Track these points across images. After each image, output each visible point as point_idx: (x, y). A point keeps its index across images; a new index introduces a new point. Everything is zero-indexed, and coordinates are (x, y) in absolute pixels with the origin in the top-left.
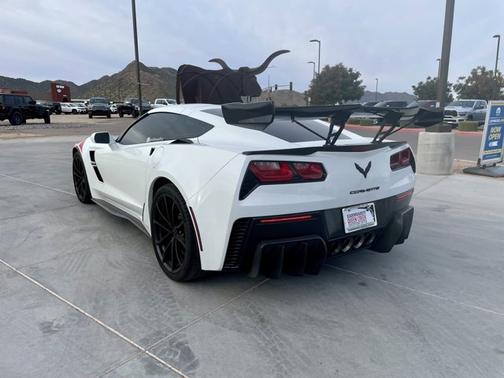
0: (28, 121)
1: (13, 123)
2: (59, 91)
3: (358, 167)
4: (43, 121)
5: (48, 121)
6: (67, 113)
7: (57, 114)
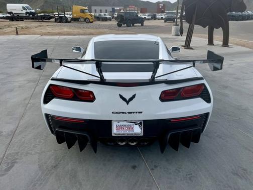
0: (135, 25)
1: (128, 26)
2: (161, 7)
3: (121, 97)
4: (140, 24)
5: (142, 25)
6: (159, 19)
7: (155, 20)
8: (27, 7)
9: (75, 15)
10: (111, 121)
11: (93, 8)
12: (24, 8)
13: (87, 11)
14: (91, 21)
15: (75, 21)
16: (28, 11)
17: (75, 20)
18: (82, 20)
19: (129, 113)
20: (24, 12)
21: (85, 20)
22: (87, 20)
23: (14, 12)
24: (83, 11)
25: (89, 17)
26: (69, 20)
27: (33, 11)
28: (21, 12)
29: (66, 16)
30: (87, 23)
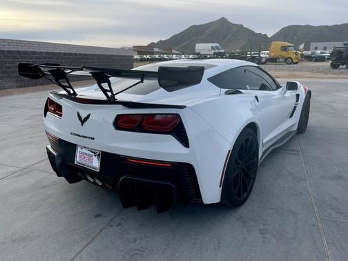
8: (217, 47)
9: (272, 54)
10: (76, 145)
11: (313, 45)
12: (213, 48)
13: (293, 48)
14: (294, 61)
15: (272, 62)
16: (217, 51)
17: (272, 60)
18: (282, 60)
19: (84, 137)
20: (213, 52)
21: (286, 60)
22: (288, 61)
23: (201, 53)
24: (285, 49)
25: (293, 56)
26: (263, 60)
27: (223, 51)
28: (209, 53)
29: (261, 55)
30: (287, 64)
